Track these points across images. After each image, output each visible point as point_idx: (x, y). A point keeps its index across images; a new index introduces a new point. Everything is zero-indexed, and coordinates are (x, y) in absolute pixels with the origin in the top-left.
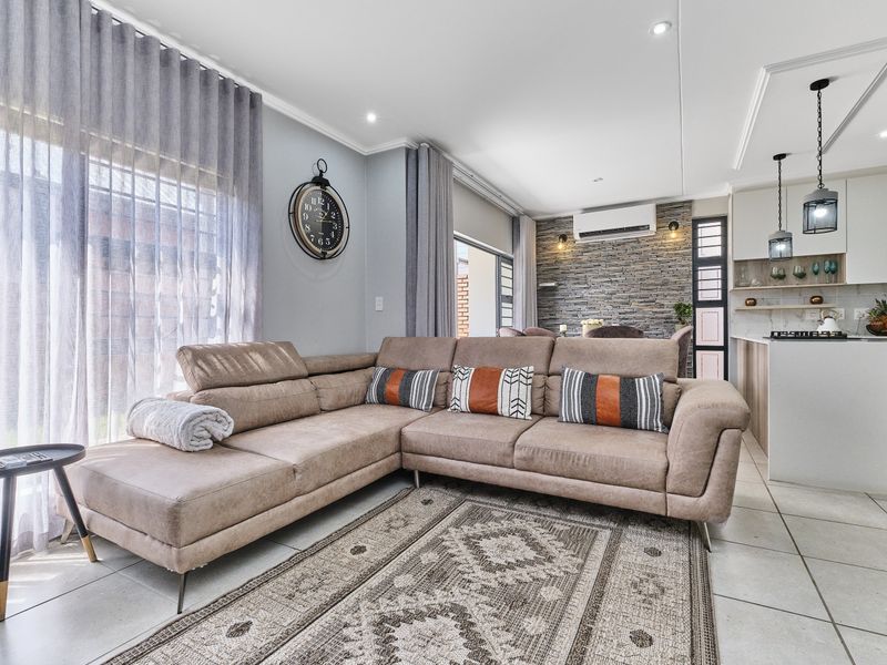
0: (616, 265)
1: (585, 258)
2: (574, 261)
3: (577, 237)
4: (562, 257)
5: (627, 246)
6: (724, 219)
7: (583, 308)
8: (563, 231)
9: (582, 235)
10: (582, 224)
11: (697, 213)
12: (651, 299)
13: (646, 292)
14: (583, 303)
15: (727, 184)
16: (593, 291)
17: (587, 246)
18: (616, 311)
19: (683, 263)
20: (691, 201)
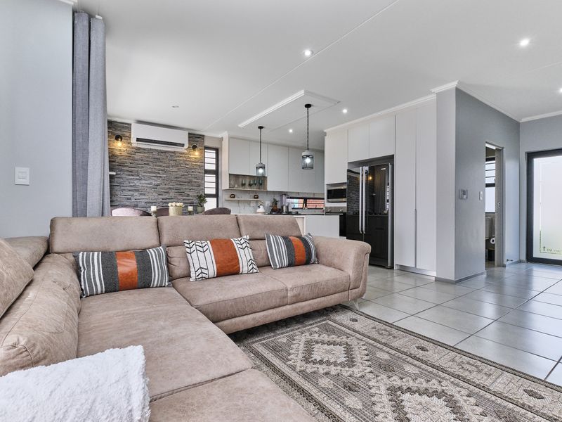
0: (160, 166)
1: (138, 156)
2: (129, 157)
3: (133, 140)
4: (118, 153)
5: (168, 155)
6: (217, 150)
7: (136, 194)
8: (119, 133)
9: (138, 140)
10: (137, 132)
11: (207, 144)
12: (181, 191)
13: (179, 186)
14: (136, 190)
15: (226, 132)
16: (144, 182)
17: (139, 149)
18: (160, 197)
19: (199, 171)
20: (203, 136)
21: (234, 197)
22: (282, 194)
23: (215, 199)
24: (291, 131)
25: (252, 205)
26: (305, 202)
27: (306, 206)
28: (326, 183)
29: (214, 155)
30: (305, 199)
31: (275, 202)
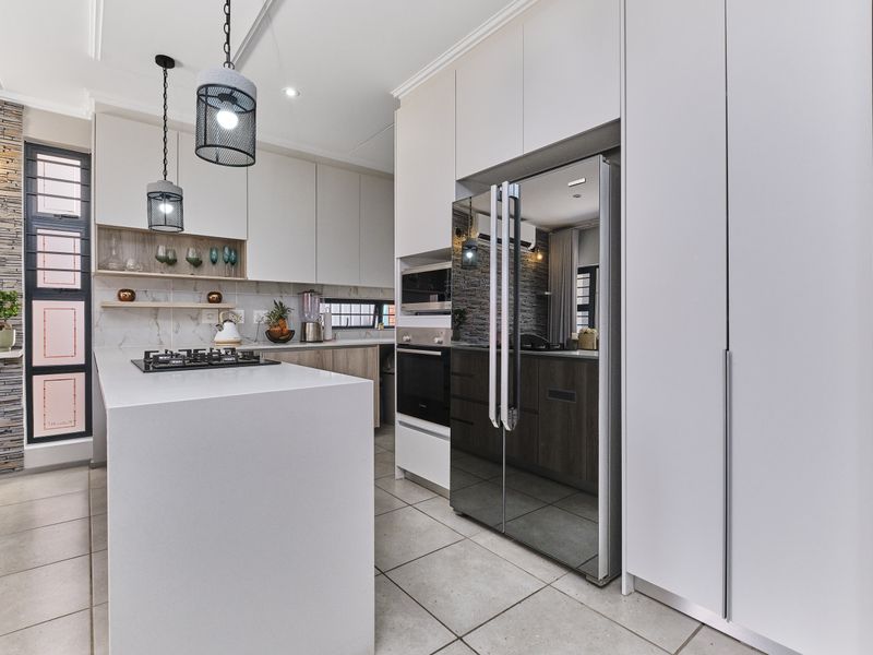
6: (84, 157)
11: (34, 134)
19: (6, 215)
20: (22, 107)
21: (132, 298)
22: (304, 290)
23: (80, 305)
24: (291, 92)
25: (205, 321)
26: (379, 313)
27: (380, 321)
28: (398, 253)
29: (75, 173)
30: (379, 304)
31: (280, 313)
